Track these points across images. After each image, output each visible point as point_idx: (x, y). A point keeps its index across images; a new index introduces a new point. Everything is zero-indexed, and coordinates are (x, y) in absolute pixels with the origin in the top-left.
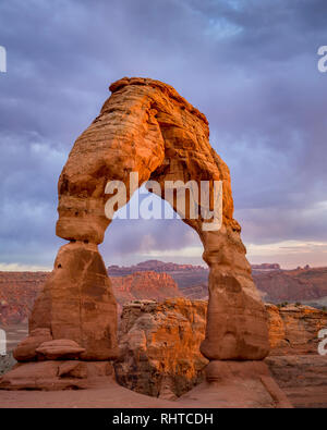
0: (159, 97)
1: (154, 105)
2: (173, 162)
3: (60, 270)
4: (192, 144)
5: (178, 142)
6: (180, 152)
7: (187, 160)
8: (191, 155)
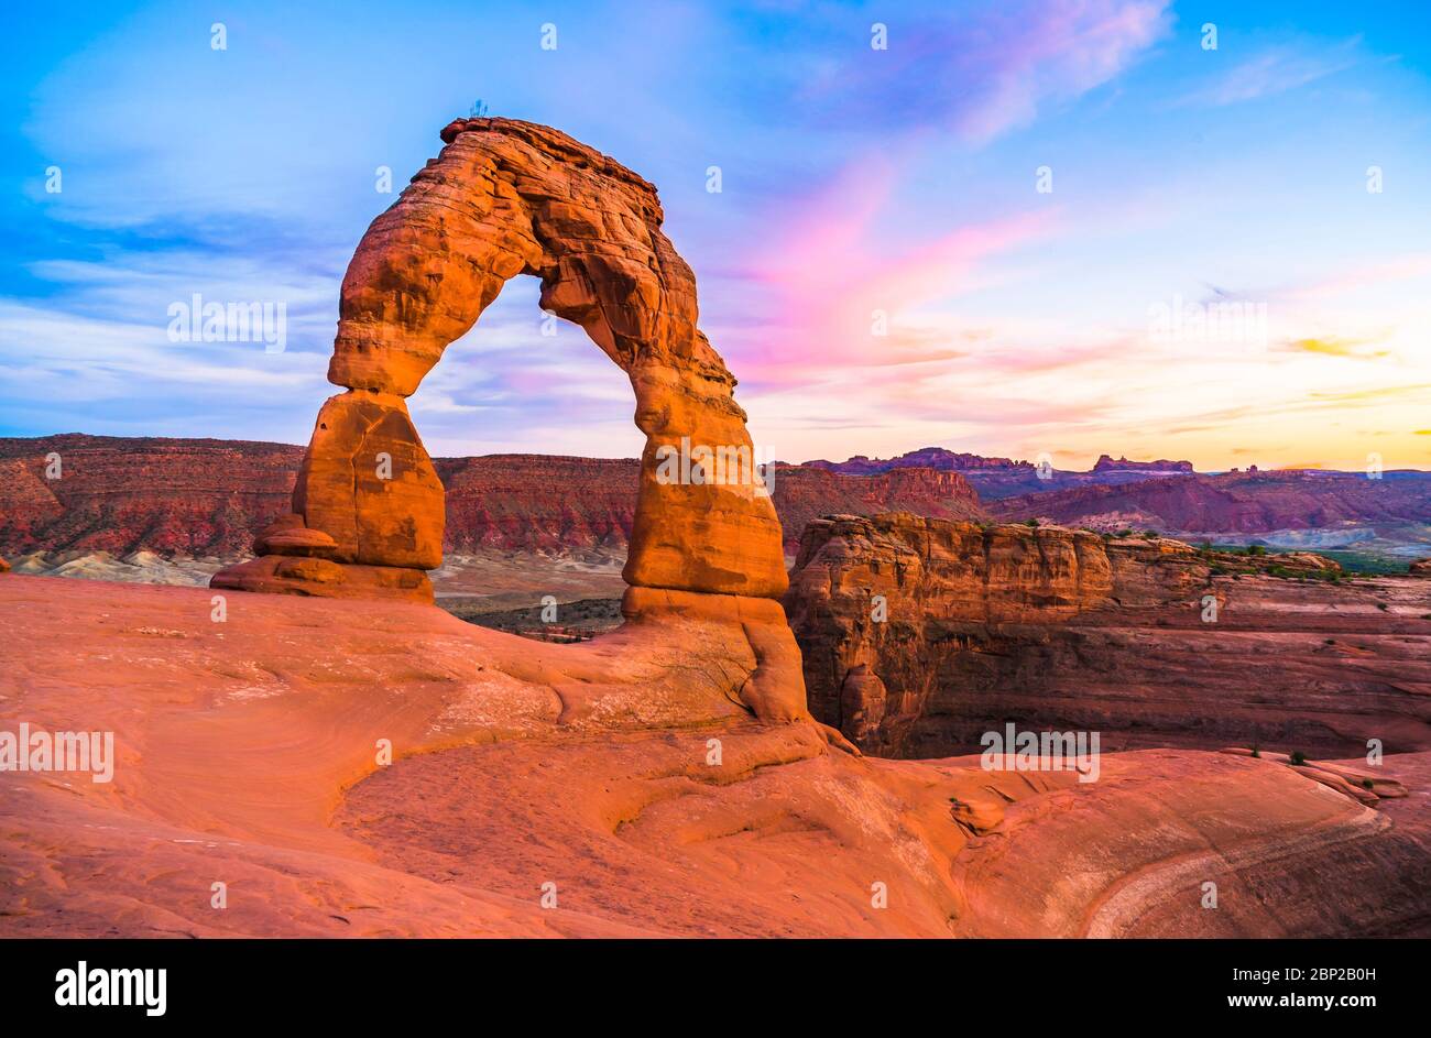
0: (511, 149)
1: (503, 165)
2: (563, 262)
3: (324, 433)
4: (590, 229)
5: (564, 226)
6: (571, 244)
7: (584, 257)
8: (590, 248)
